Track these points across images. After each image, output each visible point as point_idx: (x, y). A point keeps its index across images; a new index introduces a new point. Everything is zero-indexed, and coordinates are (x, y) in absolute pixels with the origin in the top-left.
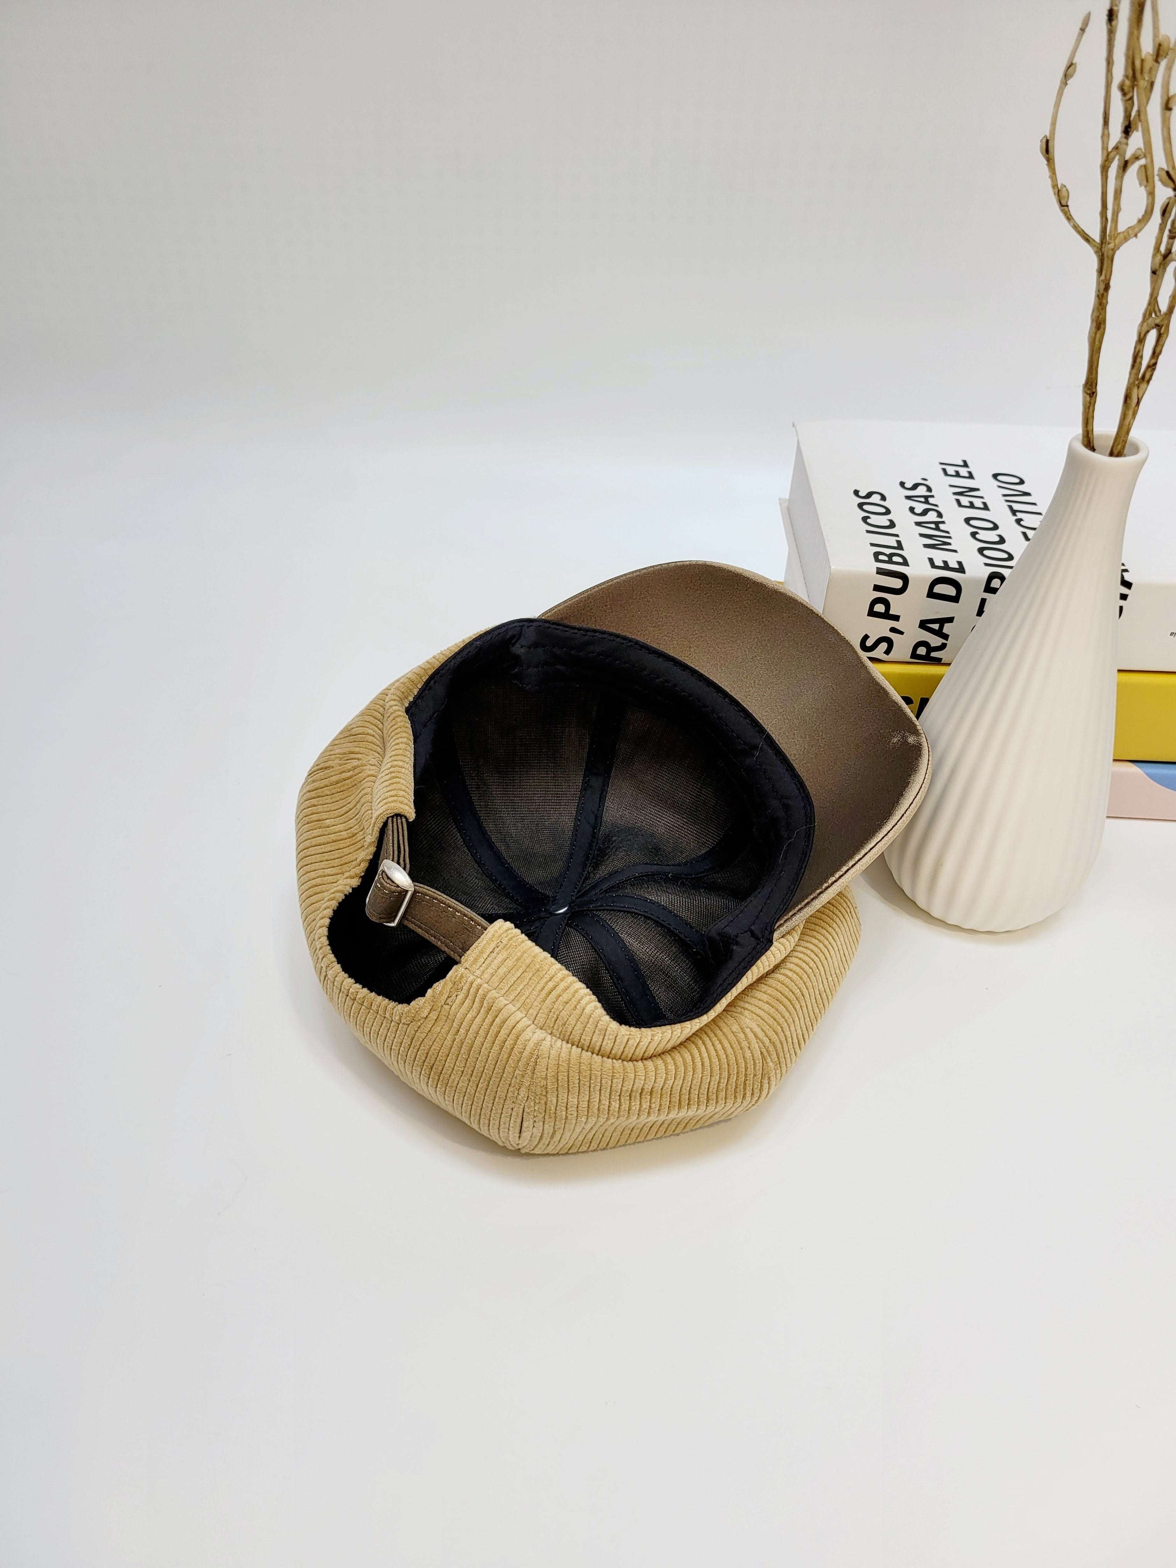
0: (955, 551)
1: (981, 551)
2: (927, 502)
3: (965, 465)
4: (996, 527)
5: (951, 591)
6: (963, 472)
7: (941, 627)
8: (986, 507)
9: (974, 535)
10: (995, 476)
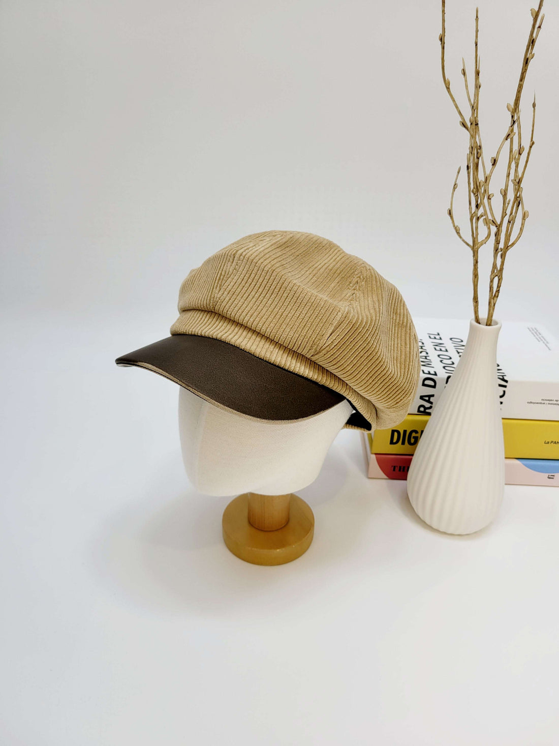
0: (433, 367)
1: (444, 367)
2: (422, 348)
3: (439, 334)
4: (451, 358)
5: (432, 383)
6: (438, 337)
7: (429, 399)
8: (447, 351)
9: (441, 361)
10: (451, 339)
